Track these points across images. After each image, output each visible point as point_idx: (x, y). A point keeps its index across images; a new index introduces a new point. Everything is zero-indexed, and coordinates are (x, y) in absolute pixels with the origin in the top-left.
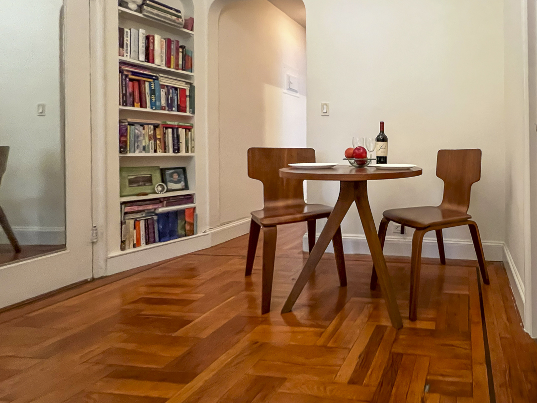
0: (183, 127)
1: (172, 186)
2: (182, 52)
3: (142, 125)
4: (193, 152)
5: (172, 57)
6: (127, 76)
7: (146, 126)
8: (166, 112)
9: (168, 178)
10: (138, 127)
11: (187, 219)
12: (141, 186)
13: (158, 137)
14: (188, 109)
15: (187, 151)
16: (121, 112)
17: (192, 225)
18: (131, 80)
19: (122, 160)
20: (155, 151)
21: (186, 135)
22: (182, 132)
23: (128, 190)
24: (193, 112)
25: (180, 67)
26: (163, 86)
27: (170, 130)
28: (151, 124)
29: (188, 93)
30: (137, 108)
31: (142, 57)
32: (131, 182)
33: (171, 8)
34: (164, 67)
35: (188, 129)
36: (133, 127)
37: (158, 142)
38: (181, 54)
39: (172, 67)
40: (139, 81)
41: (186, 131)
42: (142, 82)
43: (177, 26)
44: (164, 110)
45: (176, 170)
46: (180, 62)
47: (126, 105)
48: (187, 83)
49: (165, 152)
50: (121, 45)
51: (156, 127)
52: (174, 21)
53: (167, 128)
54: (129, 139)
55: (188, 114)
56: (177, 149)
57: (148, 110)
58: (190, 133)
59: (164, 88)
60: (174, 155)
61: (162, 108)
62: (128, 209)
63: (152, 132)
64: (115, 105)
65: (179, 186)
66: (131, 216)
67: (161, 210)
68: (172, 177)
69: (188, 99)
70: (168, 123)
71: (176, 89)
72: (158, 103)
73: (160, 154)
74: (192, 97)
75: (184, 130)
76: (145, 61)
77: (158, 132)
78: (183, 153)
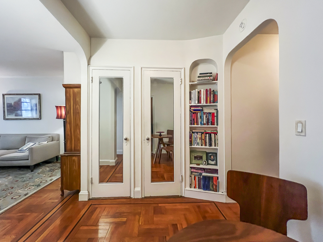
0: (213, 133)
1: (210, 162)
2: (213, 94)
3: (197, 133)
4: (218, 146)
5: (208, 98)
6: (192, 112)
7: (198, 133)
8: (206, 126)
9: (209, 158)
10: (195, 134)
11: (214, 183)
12: (199, 160)
13: (203, 138)
14: (215, 123)
15: (215, 146)
16: (190, 128)
17: (216, 186)
18: (193, 113)
19: (190, 148)
20: (202, 145)
21: (215, 137)
22: (213, 135)
23: (194, 161)
24: (217, 125)
25: (212, 102)
26: (204, 113)
27: (207, 135)
28: (200, 132)
29: (215, 115)
30: (195, 126)
31: (197, 102)
32: (196, 158)
33: (208, 73)
34: (205, 104)
35: (216, 134)
36: (194, 134)
37: (203, 141)
38: (212, 95)
39: (208, 103)
40: (196, 113)
41: (214, 135)
42: (197, 113)
43: (209, 81)
44: (205, 125)
45: (213, 154)
46: (212, 100)
47: (192, 125)
48: (215, 109)
49: (206, 146)
50: (190, 99)
51: (202, 133)
52: (208, 80)
53: (206, 134)
54: (193, 139)
55: (215, 126)
56: (210, 145)
57: (199, 126)
58: (216, 136)
59: (205, 114)
60: (209, 147)
61: (204, 124)
62: (192, 170)
63: (200, 136)
64: (188, 125)
65: (213, 163)
66: (194, 173)
67: (204, 174)
68: (211, 157)
69: (215, 118)
70: (207, 131)
71: (210, 113)
72: (202, 122)
73: (203, 147)
74: (217, 116)
75: (214, 134)
76: (198, 103)
77: (203, 136)
78: (213, 147)
